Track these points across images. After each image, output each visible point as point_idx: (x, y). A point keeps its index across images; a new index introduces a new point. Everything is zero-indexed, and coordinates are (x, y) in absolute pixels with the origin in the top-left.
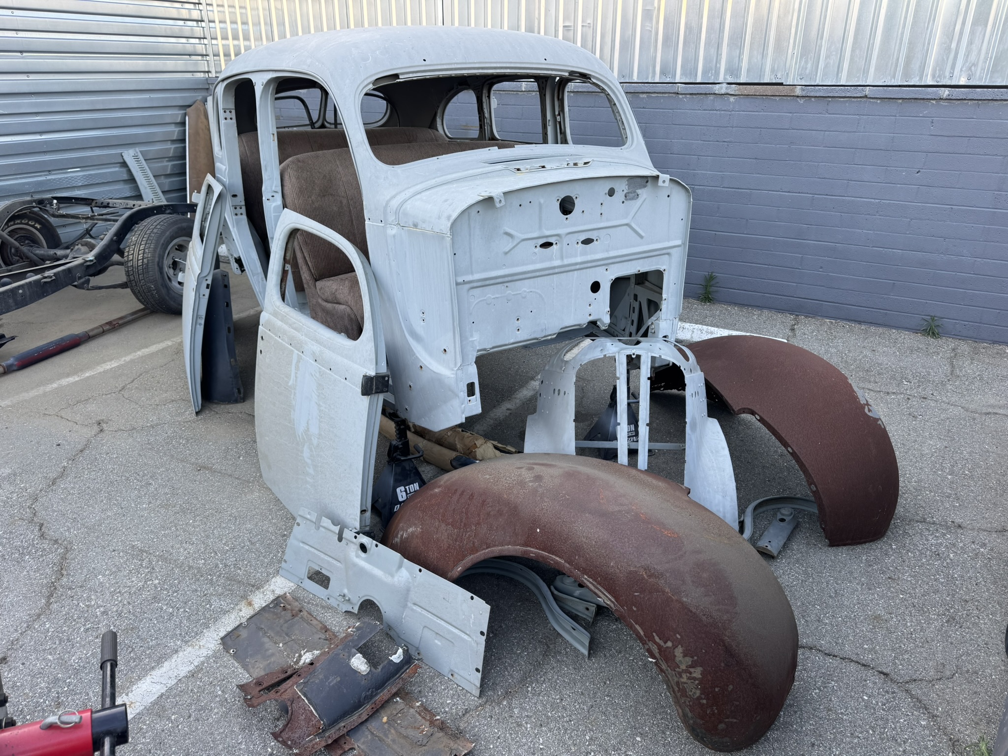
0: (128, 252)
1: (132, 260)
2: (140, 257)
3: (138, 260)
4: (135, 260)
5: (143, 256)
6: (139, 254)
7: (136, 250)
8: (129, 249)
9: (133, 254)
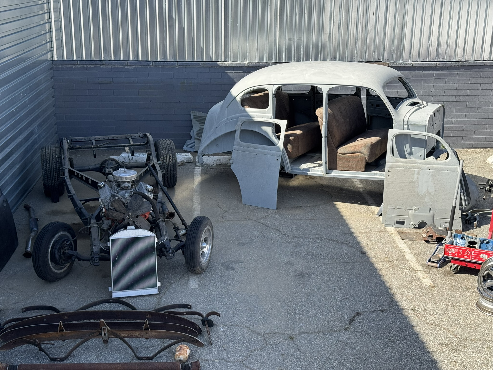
0: (163, 158)
1: (167, 162)
2: (171, 159)
3: (170, 161)
4: (168, 162)
5: (173, 159)
6: (170, 159)
7: (168, 157)
8: (163, 157)
9: (166, 159)
